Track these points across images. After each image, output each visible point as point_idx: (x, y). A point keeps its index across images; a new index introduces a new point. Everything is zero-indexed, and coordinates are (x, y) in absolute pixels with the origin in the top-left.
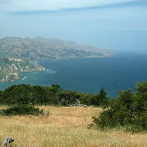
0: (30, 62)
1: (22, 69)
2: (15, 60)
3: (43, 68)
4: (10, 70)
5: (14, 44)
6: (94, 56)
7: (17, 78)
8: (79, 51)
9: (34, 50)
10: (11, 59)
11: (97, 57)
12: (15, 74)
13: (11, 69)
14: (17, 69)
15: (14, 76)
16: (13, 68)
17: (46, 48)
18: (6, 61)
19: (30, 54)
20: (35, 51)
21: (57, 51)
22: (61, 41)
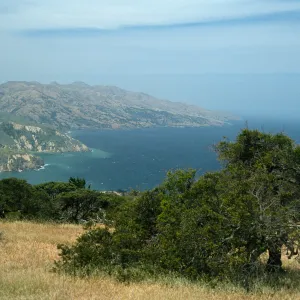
0: (58, 133)
1: (40, 148)
2: (27, 128)
3: (84, 147)
4: (16, 148)
5: (24, 95)
6: (189, 124)
7: (30, 164)
8: (157, 112)
9: (67, 109)
10: (18, 127)
11: (195, 124)
12: (27, 157)
13: (19, 147)
14: (30, 147)
15: (23, 161)
16: (23, 146)
17: (90, 105)
18: (9, 130)
19: (58, 116)
20: (69, 111)
21: (114, 111)
22: (122, 91)
